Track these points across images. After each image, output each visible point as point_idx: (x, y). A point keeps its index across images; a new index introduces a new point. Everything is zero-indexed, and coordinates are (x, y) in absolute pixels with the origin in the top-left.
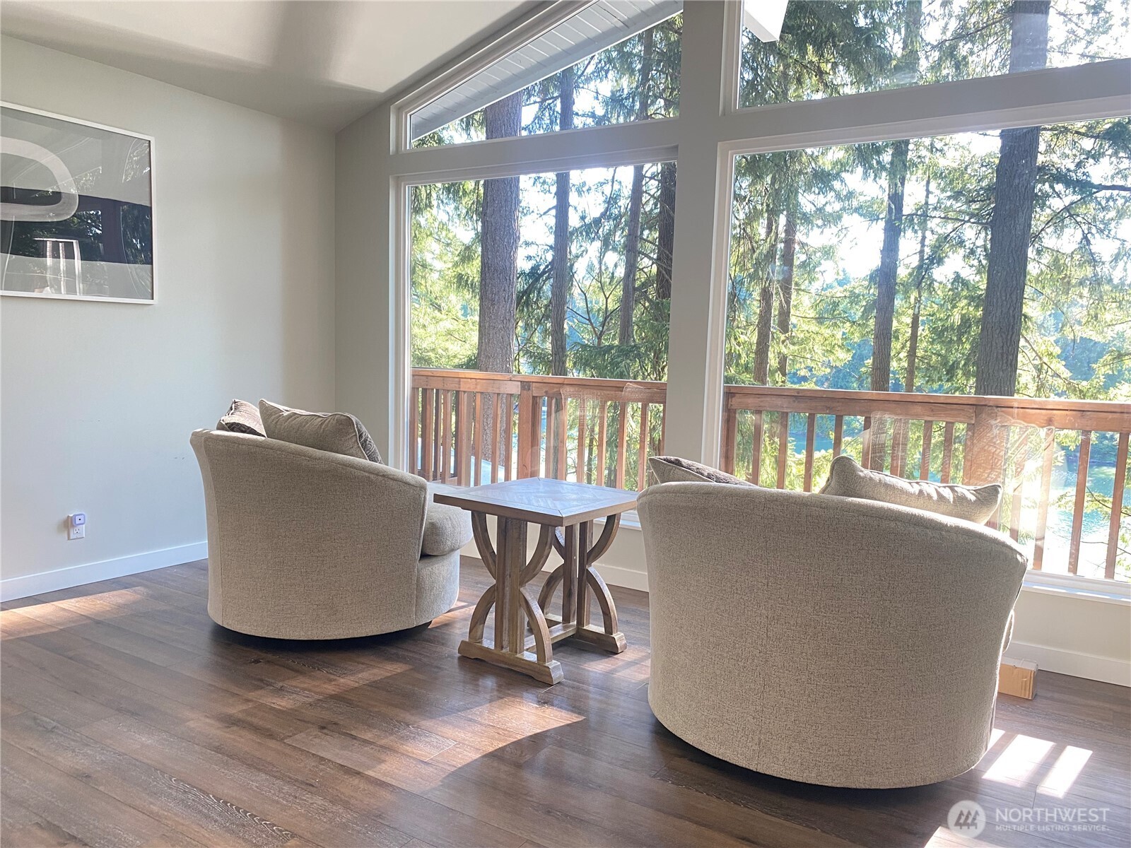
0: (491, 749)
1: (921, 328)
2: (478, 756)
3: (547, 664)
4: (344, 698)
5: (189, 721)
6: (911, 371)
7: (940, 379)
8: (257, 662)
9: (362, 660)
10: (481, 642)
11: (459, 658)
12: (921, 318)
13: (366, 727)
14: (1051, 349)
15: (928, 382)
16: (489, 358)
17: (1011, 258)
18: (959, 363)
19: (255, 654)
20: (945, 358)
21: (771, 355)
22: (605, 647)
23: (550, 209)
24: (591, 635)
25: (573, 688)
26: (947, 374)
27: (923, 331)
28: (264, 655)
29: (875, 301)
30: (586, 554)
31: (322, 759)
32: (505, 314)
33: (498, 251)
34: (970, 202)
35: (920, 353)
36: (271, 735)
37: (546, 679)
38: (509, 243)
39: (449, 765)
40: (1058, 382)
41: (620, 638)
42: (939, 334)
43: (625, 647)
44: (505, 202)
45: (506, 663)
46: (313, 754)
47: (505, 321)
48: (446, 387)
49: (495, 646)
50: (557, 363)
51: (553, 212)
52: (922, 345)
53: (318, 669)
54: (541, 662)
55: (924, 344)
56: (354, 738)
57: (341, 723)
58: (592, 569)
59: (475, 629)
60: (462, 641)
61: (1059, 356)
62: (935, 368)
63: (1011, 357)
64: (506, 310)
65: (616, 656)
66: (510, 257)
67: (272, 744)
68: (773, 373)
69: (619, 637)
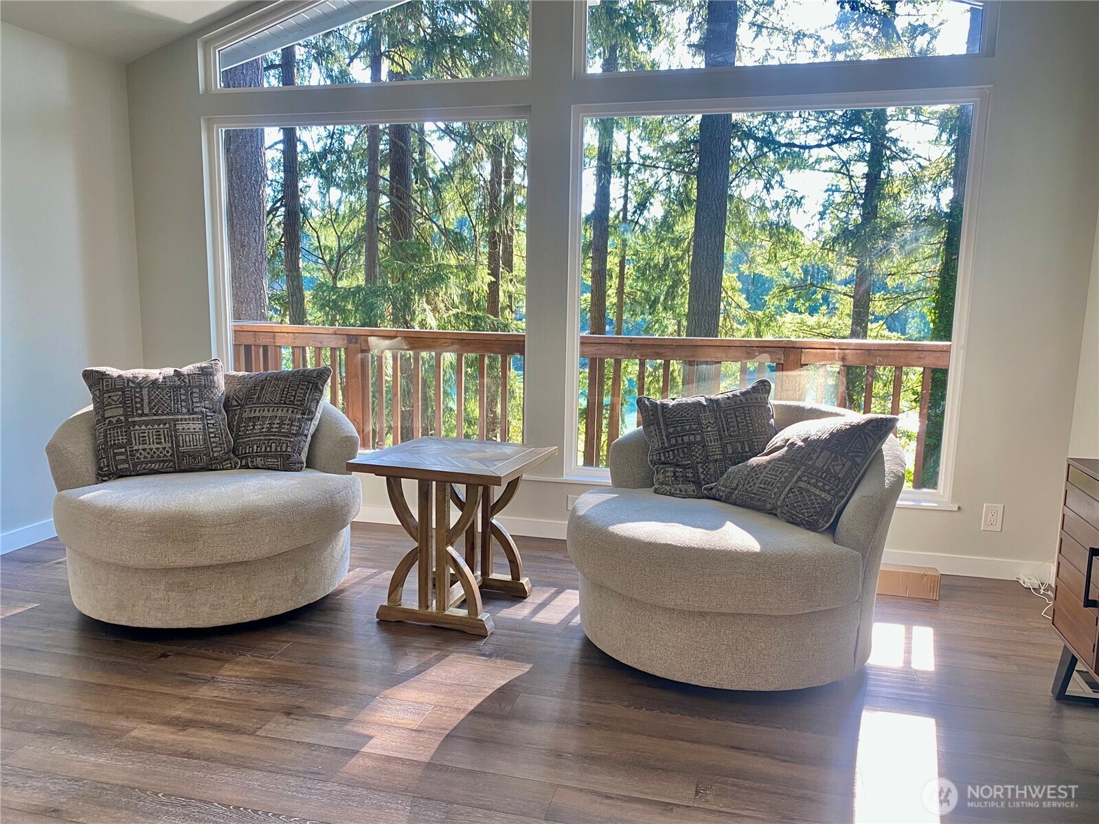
0: (471, 708)
1: (627, 267)
2: (462, 716)
3: (479, 617)
4: (287, 680)
5: (132, 730)
6: (620, 305)
7: (643, 313)
8: (165, 655)
9: (278, 638)
10: (400, 605)
11: (378, 622)
12: (627, 258)
13: (333, 706)
14: (734, 284)
15: (632, 315)
16: (242, 303)
17: (714, 206)
18: (659, 298)
19: (158, 648)
20: (647, 293)
21: (501, 293)
22: (514, 593)
23: (276, 143)
24: (498, 584)
25: (507, 636)
26: (650, 308)
27: (629, 269)
28: (170, 648)
29: (591, 243)
30: (489, 508)
31: (310, 745)
32: (257, 256)
33: (245, 190)
34: (677, 153)
35: (627, 289)
36: (238, 731)
37: (482, 632)
38: (257, 181)
39: (442, 729)
40: (740, 314)
41: (527, 582)
42: (642, 273)
43: (531, 590)
44: (250, 137)
45: (429, 621)
46: (298, 742)
47: (257, 264)
48: (258, 342)
49: (419, 607)
50: (295, 305)
51: (281, 146)
52: (628, 282)
53: (240, 654)
54: (472, 617)
55: (630, 281)
56: (327, 718)
57: (305, 705)
58: (494, 521)
59: (395, 592)
60: (381, 606)
61: (740, 290)
62: (640, 304)
63: (716, 294)
64: (257, 252)
65: (526, 600)
66: (259, 196)
67: (245, 739)
68: (503, 309)
69: (524, 581)
